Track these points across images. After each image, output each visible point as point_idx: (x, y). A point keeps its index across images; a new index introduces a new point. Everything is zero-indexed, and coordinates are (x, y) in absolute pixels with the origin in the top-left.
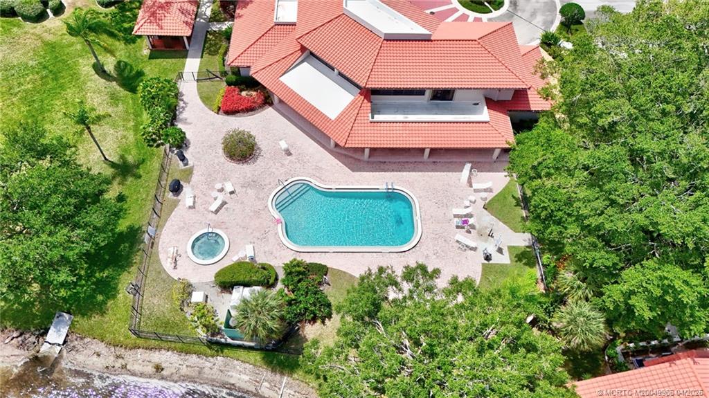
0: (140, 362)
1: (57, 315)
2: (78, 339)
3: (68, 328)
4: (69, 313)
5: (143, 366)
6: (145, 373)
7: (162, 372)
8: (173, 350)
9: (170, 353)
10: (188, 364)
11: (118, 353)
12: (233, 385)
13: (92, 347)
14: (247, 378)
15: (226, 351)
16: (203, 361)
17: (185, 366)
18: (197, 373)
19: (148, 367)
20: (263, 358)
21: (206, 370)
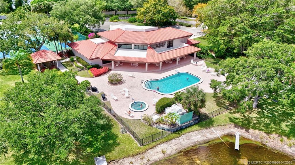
0: (153, 155)
1: (95, 160)
2: (116, 163)
3: (106, 162)
4: (99, 156)
5: (157, 155)
6: (160, 158)
7: (167, 153)
8: (162, 143)
9: (162, 145)
10: (174, 144)
11: (141, 157)
12: (197, 141)
13: (126, 162)
14: (200, 136)
15: (183, 132)
16: (178, 140)
17: (173, 146)
18: (180, 145)
19: (159, 155)
20: (199, 126)
21: (183, 142)
